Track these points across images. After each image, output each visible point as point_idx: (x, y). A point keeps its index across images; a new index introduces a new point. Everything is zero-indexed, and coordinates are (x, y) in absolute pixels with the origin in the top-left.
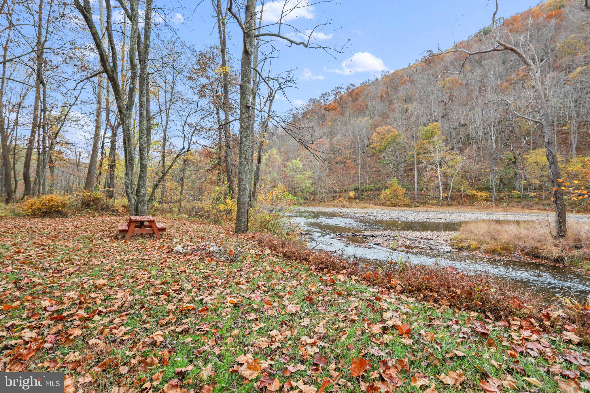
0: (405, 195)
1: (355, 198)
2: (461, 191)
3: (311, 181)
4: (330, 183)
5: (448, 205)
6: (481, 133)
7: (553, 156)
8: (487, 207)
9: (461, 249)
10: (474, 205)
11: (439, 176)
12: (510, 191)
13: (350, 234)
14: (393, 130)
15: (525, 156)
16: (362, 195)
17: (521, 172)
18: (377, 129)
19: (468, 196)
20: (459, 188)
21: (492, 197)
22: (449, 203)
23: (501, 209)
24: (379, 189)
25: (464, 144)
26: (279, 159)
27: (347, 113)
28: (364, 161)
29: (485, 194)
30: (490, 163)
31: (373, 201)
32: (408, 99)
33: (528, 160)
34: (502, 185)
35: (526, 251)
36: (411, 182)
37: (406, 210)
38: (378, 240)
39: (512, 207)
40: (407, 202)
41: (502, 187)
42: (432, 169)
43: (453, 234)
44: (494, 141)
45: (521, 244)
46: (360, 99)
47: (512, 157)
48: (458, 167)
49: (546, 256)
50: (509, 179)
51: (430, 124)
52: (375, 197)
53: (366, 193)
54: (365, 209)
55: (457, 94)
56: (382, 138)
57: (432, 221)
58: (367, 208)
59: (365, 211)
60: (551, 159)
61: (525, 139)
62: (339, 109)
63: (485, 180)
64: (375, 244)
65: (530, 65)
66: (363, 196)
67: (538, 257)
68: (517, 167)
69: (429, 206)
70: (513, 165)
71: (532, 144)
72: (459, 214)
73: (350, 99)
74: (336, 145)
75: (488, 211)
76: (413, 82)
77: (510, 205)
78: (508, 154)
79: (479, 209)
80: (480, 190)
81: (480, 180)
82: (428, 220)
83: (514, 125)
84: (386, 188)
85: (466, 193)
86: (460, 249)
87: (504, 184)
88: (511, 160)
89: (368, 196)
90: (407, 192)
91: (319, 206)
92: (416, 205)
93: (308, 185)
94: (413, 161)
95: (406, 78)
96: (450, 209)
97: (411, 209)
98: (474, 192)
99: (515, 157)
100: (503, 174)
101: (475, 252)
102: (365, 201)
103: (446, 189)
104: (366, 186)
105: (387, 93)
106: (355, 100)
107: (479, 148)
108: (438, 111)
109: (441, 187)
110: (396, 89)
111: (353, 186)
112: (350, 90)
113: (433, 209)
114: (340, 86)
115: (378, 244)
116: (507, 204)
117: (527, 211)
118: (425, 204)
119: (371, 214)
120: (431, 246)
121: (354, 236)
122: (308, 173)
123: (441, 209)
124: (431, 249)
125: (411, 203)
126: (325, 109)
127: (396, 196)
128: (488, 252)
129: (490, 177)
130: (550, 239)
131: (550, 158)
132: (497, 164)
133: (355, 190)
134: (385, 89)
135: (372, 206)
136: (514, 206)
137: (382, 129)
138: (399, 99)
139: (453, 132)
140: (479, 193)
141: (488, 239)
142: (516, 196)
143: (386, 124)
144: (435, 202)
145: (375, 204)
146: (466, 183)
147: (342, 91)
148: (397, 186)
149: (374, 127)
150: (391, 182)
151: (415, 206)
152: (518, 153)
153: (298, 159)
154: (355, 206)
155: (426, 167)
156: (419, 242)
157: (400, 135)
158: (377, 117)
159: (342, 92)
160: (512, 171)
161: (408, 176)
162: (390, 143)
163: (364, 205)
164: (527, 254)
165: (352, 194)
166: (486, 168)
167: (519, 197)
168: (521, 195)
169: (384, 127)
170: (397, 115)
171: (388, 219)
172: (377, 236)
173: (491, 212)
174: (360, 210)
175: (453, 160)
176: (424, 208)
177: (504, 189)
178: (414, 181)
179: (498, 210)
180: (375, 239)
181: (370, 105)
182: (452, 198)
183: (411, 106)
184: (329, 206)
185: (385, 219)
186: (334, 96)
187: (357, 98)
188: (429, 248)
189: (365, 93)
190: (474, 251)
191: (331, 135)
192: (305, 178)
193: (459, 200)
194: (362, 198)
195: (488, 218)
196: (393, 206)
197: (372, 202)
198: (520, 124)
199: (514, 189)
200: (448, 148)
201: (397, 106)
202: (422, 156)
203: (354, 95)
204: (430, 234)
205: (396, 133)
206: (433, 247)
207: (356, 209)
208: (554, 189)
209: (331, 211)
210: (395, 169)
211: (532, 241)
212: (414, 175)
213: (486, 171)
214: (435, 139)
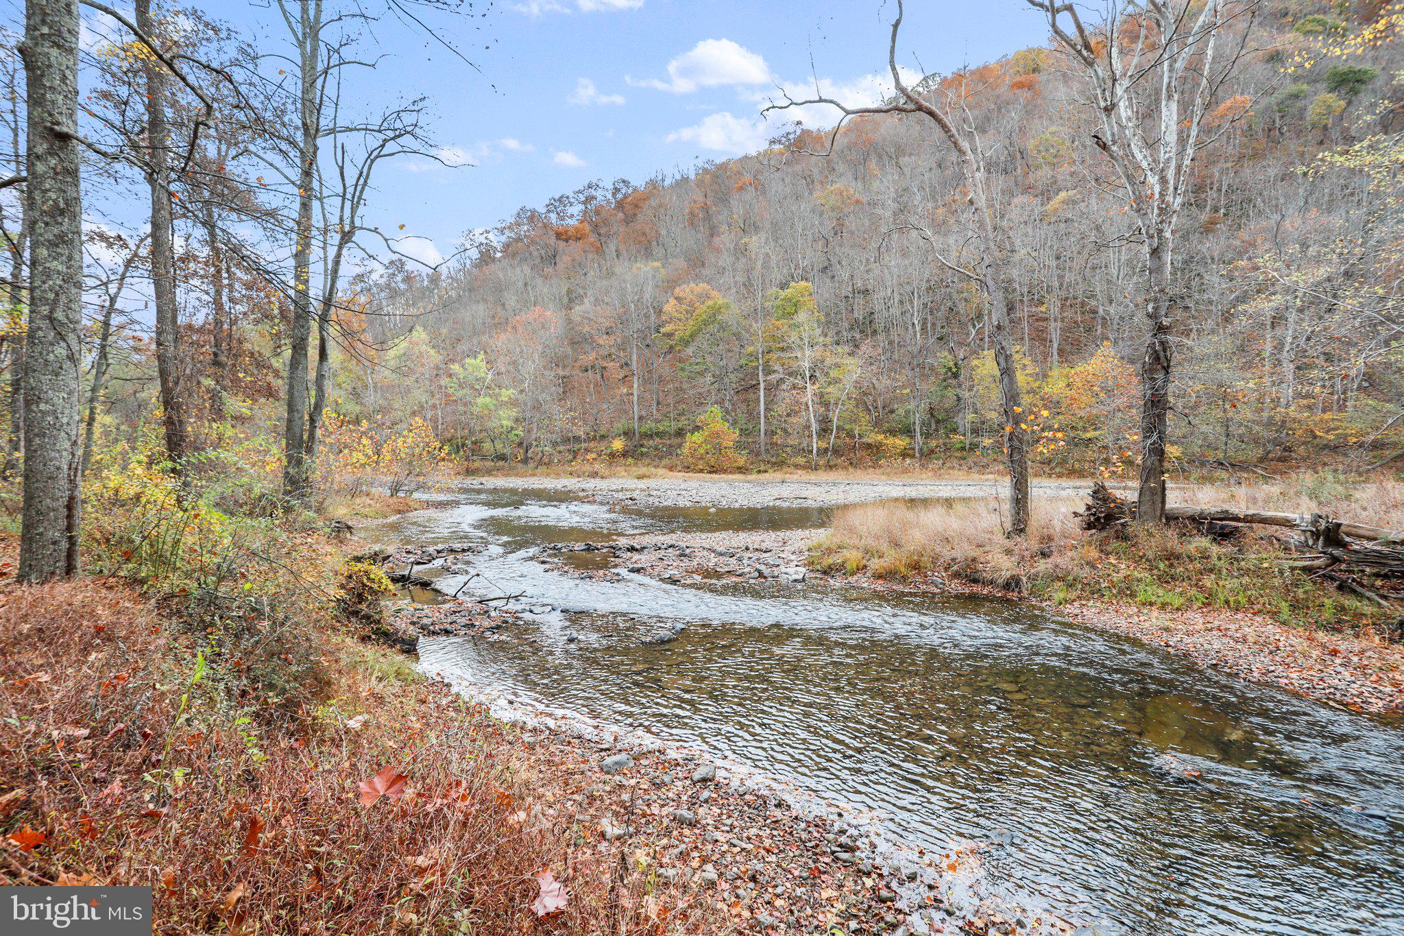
0: (739, 446)
1: (625, 454)
2: (853, 437)
3: (514, 413)
4: (561, 418)
5: (830, 467)
6: (895, 311)
7: (1007, 356)
8: (905, 471)
9: (827, 572)
10: (880, 467)
11: (810, 403)
12: (947, 436)
13: (579, 546)
14: (715, 293)
15: (975, 362)
16: (642, 446)
17: (967, 395)
18: (677, 290)
19: (869, 446)
20: (852, 430)
21: (914, 449)
22: (832, 463)
23: (930, 474)
24: (680, 433)
25: (862, 332)
26: (434, 357)
27: (612, 247)
28: (647, 365)
29: (901, 442)
30: (910, 374)
31: (666, 461)
32: (749, 227)
33: (979, 371)
34: (933, 421)
35: (955, 568)
36: (752, 415)
37: (739, 481)
38: (642, 559)
39: (950, 468)
40: (741, 462)
41: (934, 427)
42: (794, 387)
43: (819, 536)
44: (918, 328)
45: (947, 554)
46: (640, 217)
47: (951, 364)
48: (848, 383)
49: (988, 577)
50: (946, 411)
51: (792, 284)
52: (671, 451)
53: (651, 442)
54: (645, 481)
55: (851, 223)
56: (687, 312)
57: (785, 505)
58: (649, 477)
59: (642, 484)
60: (1003, 364)
61: (974, 326)
62: (592, 238)
63: (901, 411)
64: (632, 571)
65: (964, 153)
66: (644, 450)
67: (976, 581)
68: (960, 386)
69: (789, 470)
70: (954, 382)
71: (987, 339)
72: (848, 488)
73: (621, 215)
74: (579, 324)
75: (906, 479)
76: (761, 188)
77: (948, 464)
78: (944, 358)
79: (888, 474)
80: (892, 432)
81: (892, 412)
82: (778, 503)
83: (955, 296)
84: (697, 428)
85: (865, 440)
86: (825, 573)
87: (938, 422)
88: (950, 369)
89: (656, 449)
90: (743, 439)
91: (534, 475)
92: (762, 468)
93: (505, 423)
94: (757, 368)
95: (747, 178)
96: (832, 476)
97: (749, 477)
98: (880, 437)
99: (956, 365)
100: (935, 400)
101: (855, 578)
102: (648, 461)
103: (825, 431)
104: (650, 425)
105: (706, 208)
106: (629, 220)
107: (891, 343)
108: (810, 257)
109: (814, 427)
110: (724, 200)
111: (619, 426)
112: (619, 196)
113: (795, 477)
114: (594, 181)
115: (638, 571)
116: (941, 462)
117: (976, 476)
118: (779, 465)
119: (654, 493)
120: (762, 568)
121: (588, 549)
122: (507, 394)
123: (813, 477)
124: (761, 575)
125: (752, 463)
126: (559, 235)
127: (719, 449)
128: (880, 577)
129: (911, 406)
130: (999, 539)
131: (1002, 360)
132: (925, 377)
133: (625, 434)
134: (701, 199)
135: (661, 471)
136: (953, 468)
137: (687, 290)
138: (729, 225)
139: (842, 305)
140: (890, 441)
141: (884, 546)
142: (958, 446)
143: (697, 278)
144: (801, 460)
145: (671, 469)
146: (865, 418)
147: (599, 194)
148: (720, 425)
149: (670, 284)
150: (707, 415)
151: (759, 472)
152: (961, 356)
153: (481, 356)
154: (623, 473)
155: (782, 380)
156: (740, 559)
157: (727, 307)
158: (681, 263)
159: (600, 198)
160: (950, 393)
161: (746, 401)
162: (706, 323)
163: (643, 470)
164: (956, 575)
165: (618, 445)
166: (904, 387)
167: (963, 449)
168: (968, 442)
169: (692, 285)
170: (726, 260)
171: (688, 504)
172: (643, 548)
173: (910, 481)
174: (631, 483)
175: (838, 366)
176: (779, 476)
177: (937, 430)
178: (759, 413)
179: (924, 476)
180: (636, 556)
181: (664, 232)
182: (837, 452)
183: (755, 242)
184: (558, 475)
185: (681, 504)
186: (582, 207)
187: (635, 215)
188: (757, 574)
189: (654, 202)
190: (853, 574)
191: (572, 299)
192: (502, 404)
193: (852, 455)
194: (642, 454)
195: (901, 494)
196: (710, 472)
197: (663, 462)
198: (965, 295)
199: (955, 431)
200: (828, 340)
201: (725, 239)
202: (774, 356)
203: (627, 207)
204: (767, 538)
205: (720, 302)
206: (766, 571)
207: (623, 481)
208: (1008, 429)
209: (559, 487)
210: (716, 385)
211: (965, 545)
212: (758, 400)
213: (905, 392)
214: (802, 317)
